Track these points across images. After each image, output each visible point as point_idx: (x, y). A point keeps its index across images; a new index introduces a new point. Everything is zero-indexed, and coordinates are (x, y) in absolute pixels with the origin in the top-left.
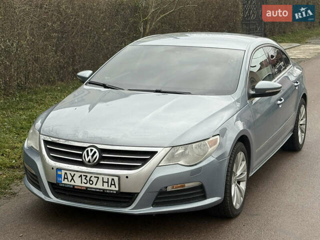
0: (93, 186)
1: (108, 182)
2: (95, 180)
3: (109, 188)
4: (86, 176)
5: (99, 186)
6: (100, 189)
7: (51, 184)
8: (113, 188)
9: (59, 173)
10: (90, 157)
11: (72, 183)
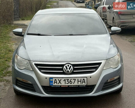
0: (72, 84)
1: (81, 81)
2: (73, 81)
3: (82, 84)
4: (68, 80)
5: (76, 84)
6: (76, 85)
7: (43, 87)
8: (84, 84)
9: (51, 80)
10: (68, 69)
11: (60, 84)
